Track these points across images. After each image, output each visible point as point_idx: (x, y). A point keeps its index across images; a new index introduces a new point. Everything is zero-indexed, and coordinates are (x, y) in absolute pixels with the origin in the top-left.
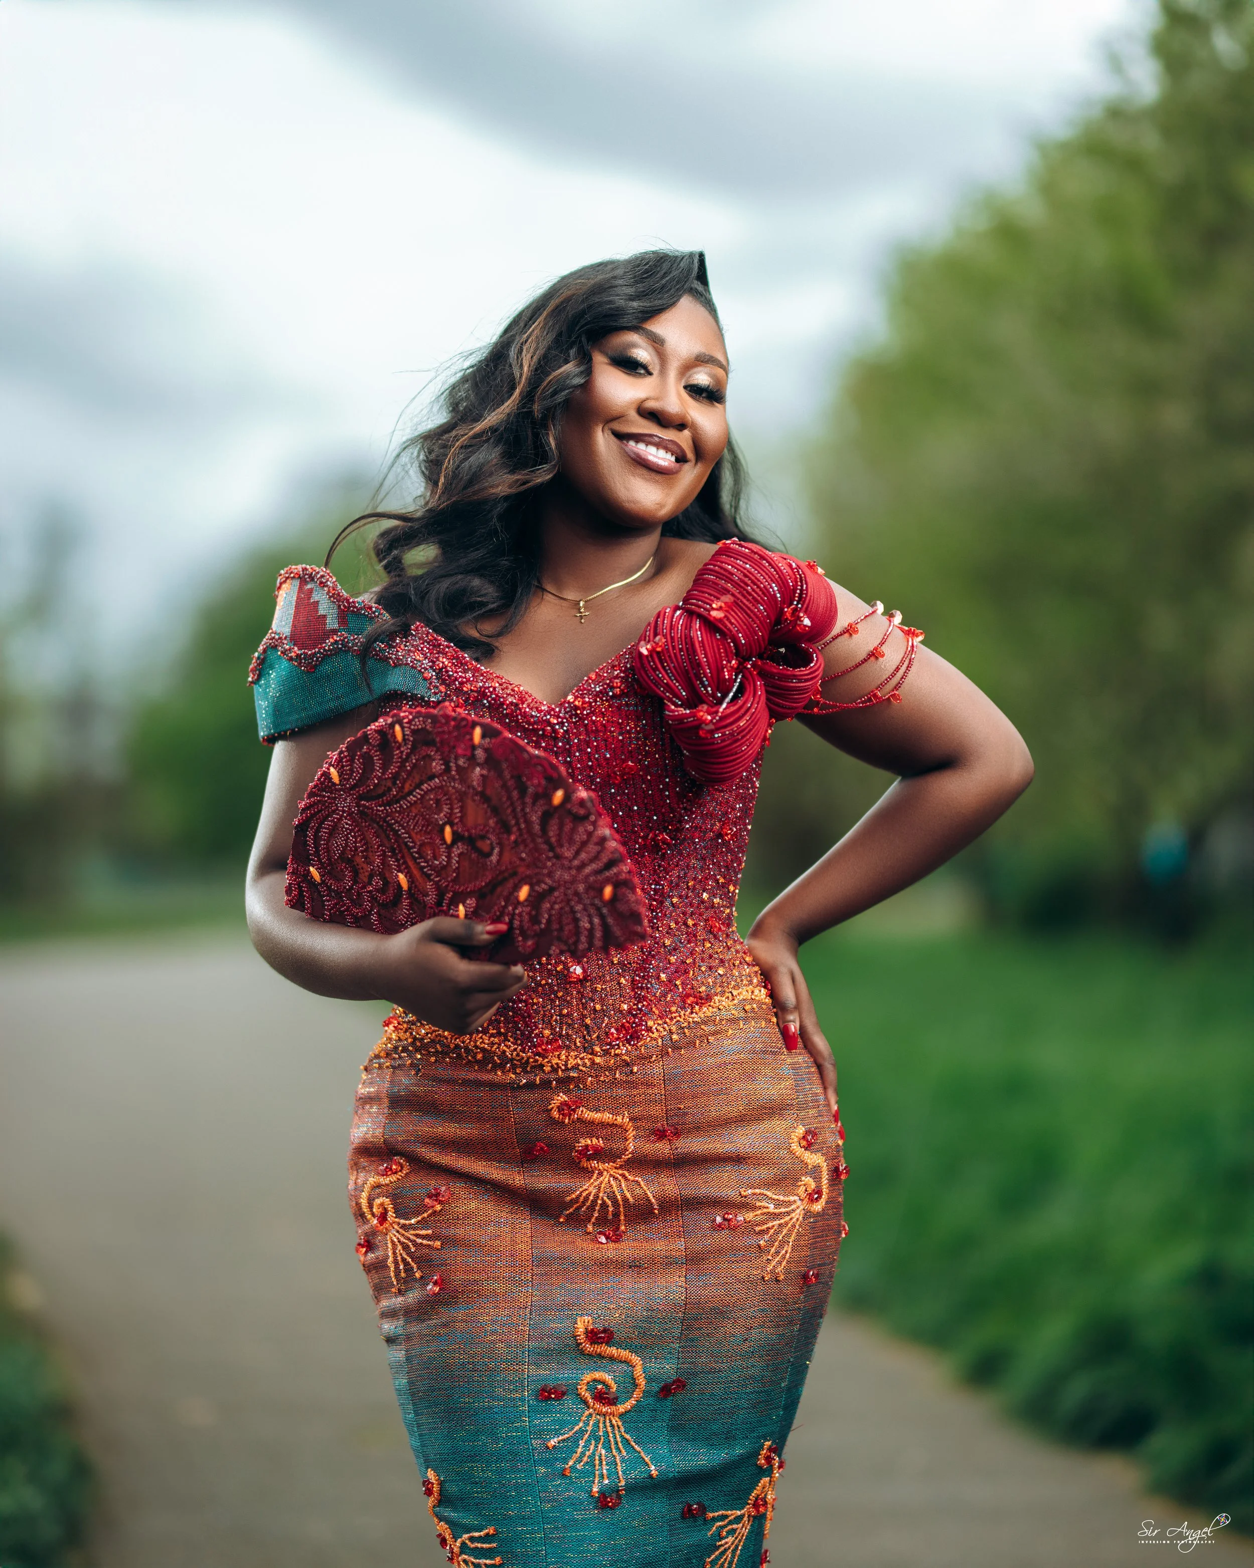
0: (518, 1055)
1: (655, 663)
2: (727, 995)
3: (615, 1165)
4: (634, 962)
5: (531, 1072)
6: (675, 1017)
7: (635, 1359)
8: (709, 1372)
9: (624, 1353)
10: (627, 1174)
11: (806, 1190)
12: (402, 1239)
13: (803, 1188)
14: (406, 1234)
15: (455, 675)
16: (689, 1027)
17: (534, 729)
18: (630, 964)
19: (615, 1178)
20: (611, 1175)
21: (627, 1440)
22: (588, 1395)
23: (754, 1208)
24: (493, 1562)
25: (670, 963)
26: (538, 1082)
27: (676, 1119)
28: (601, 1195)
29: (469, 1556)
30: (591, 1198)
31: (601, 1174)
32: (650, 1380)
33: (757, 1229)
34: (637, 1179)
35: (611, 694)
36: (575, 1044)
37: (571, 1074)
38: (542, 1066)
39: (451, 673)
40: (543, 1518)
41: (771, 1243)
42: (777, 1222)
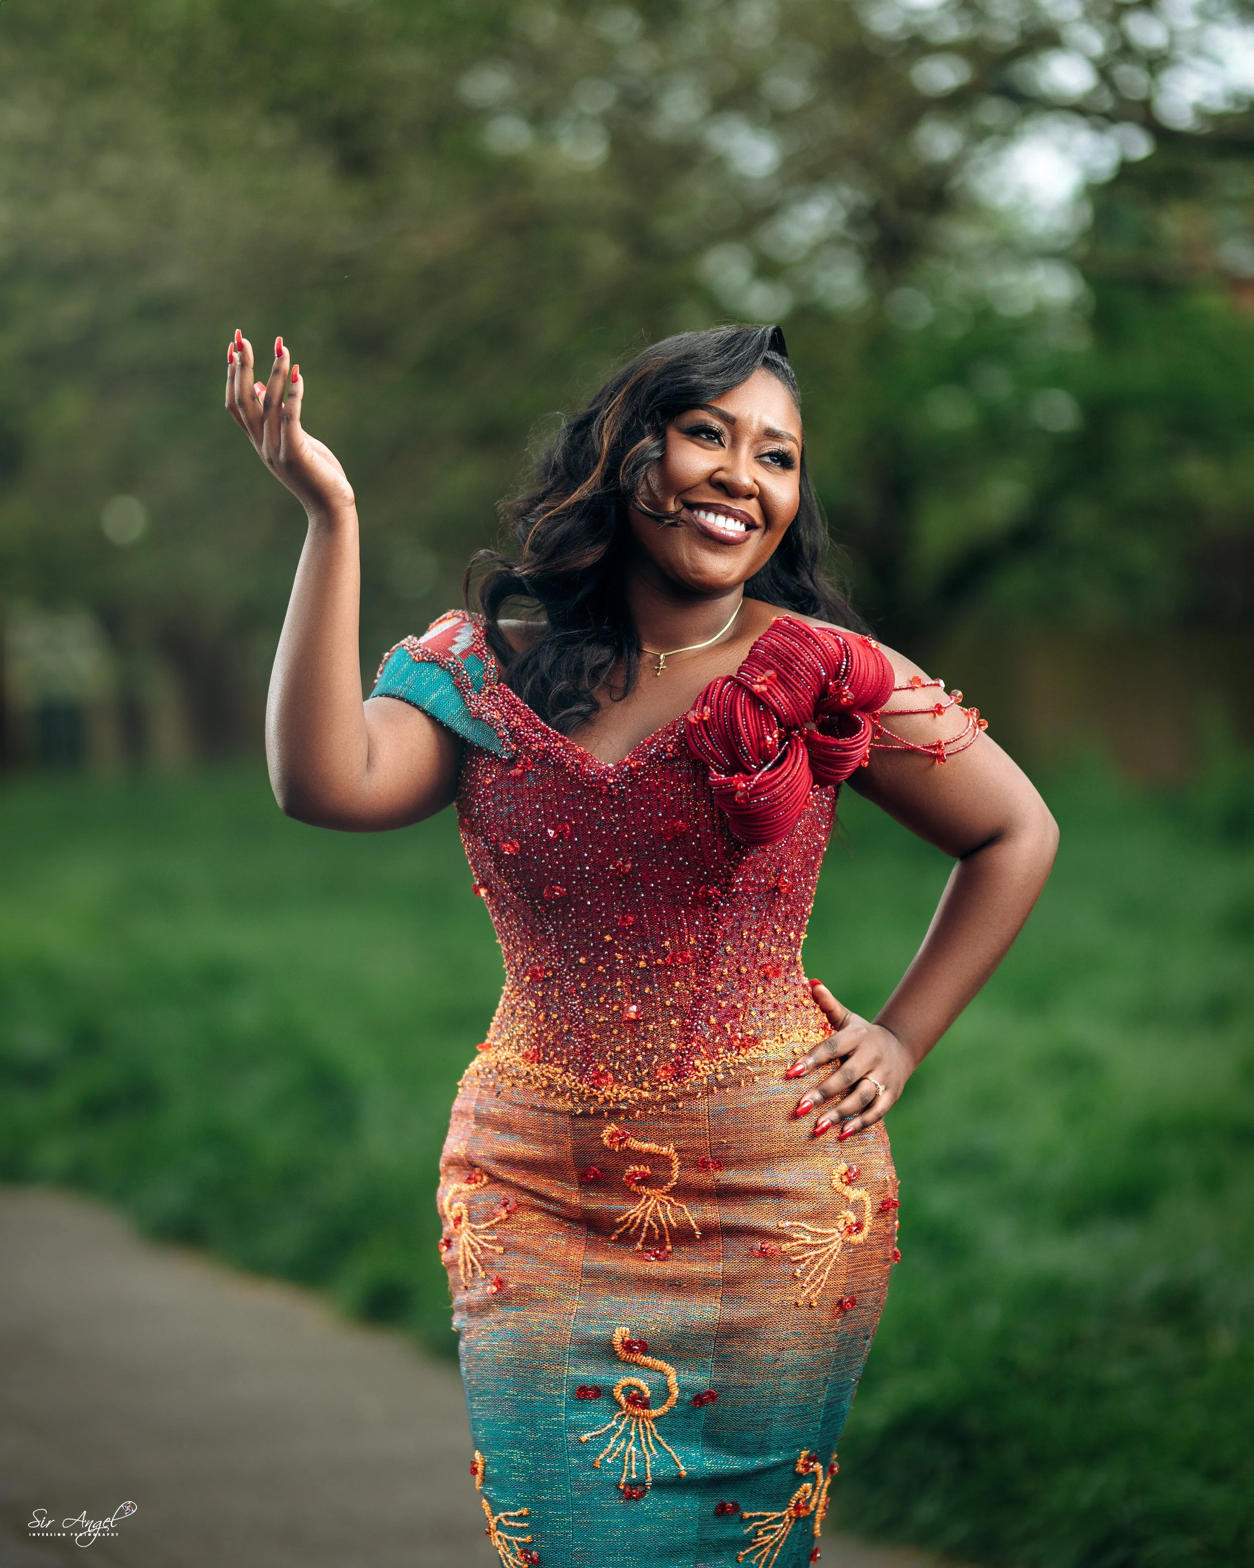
0: (576, 1085)
1: (701, 732)
2: (776, 1038)
3: (662, 1191)
4: (685, 1006)
5: (586, 1102)
6: (722, 1058)
7: (669, 1369)
8: (741, 1387)
9: (660, 1364)
10: (673, 1201)
11: (845, 1223)
12: (472, 1242)
13: (842, 1222)
14: (475, 1238)
15: (526, 734)
16: (734, 1068)
17: (592, 788)
18: (681, 1007)
19: (662, 1203)
20: (658, 1201)
21: (659, 1442)
22: (622, 1399)
23: (791, 1239)
24: (524, 1540)
25: (720, 1007)
26: (592, 1112)
27: (719, 1153)
28: (647, 1218)
29: (503, 1532)
30: (638, 1221)
31: (648, 1198)
32: (683, 1389)
33: (794, 1258)
34: (681, 1205)
35: (664, 757)
36: (627, 1079)
37: (621, 1107)
38: (596, 1097)
39: (522, 733)
40: (572, 1504)
41: (805, 1272)
42: (813, 1253)
